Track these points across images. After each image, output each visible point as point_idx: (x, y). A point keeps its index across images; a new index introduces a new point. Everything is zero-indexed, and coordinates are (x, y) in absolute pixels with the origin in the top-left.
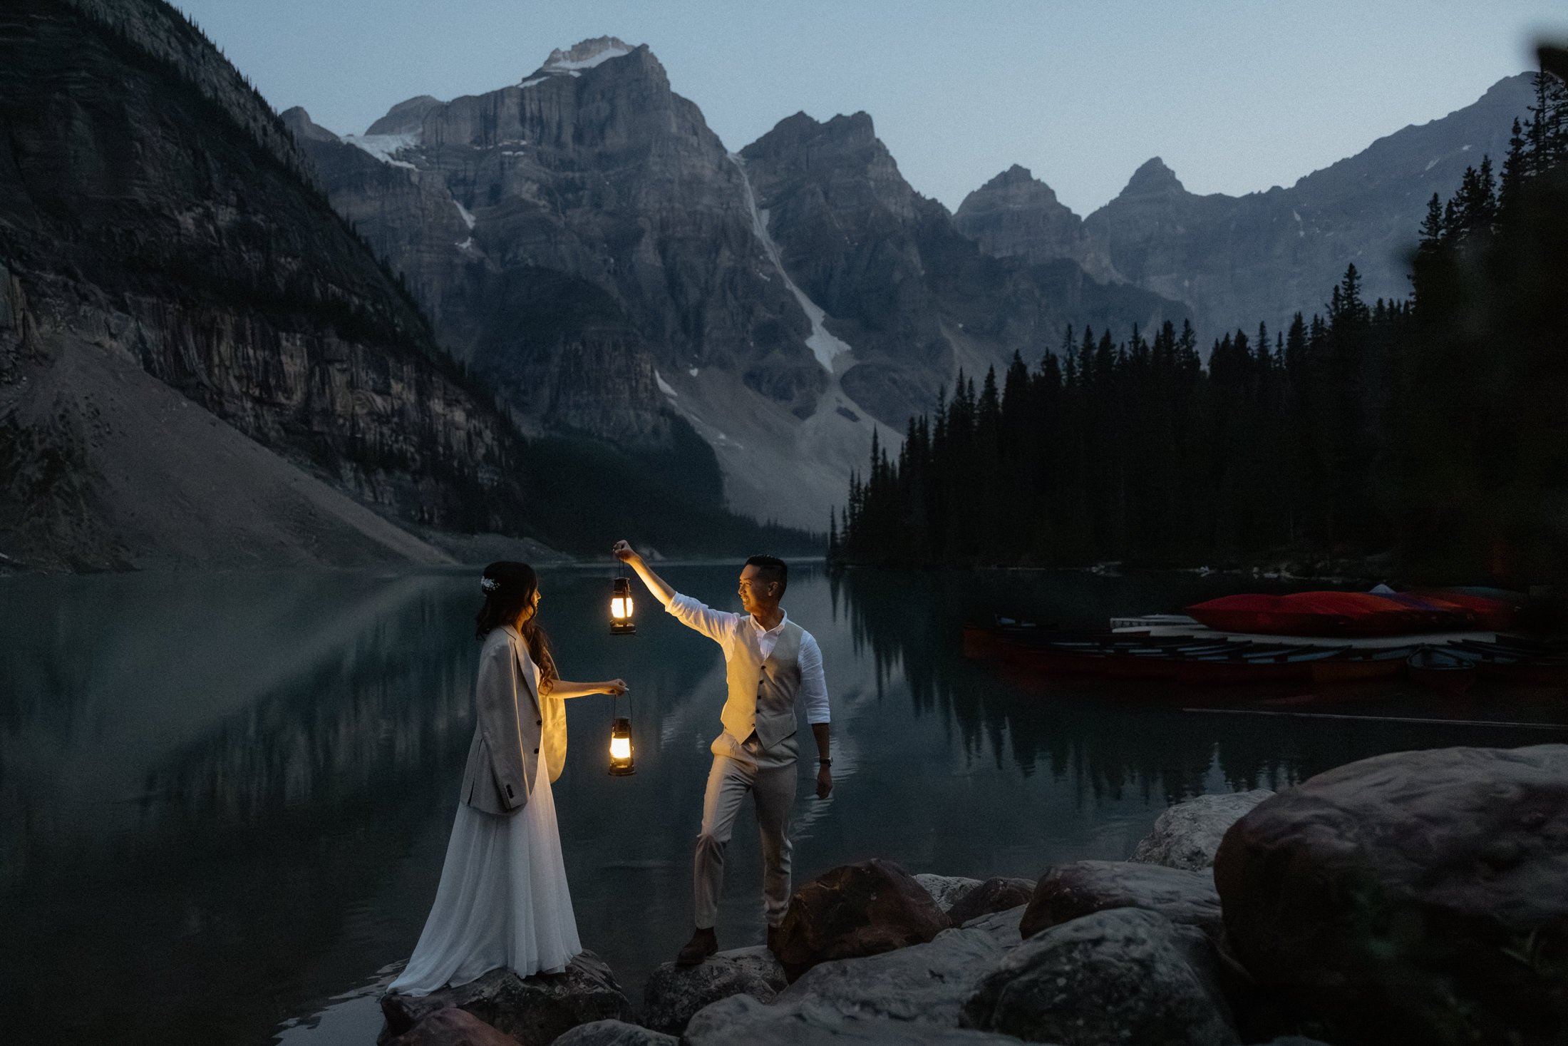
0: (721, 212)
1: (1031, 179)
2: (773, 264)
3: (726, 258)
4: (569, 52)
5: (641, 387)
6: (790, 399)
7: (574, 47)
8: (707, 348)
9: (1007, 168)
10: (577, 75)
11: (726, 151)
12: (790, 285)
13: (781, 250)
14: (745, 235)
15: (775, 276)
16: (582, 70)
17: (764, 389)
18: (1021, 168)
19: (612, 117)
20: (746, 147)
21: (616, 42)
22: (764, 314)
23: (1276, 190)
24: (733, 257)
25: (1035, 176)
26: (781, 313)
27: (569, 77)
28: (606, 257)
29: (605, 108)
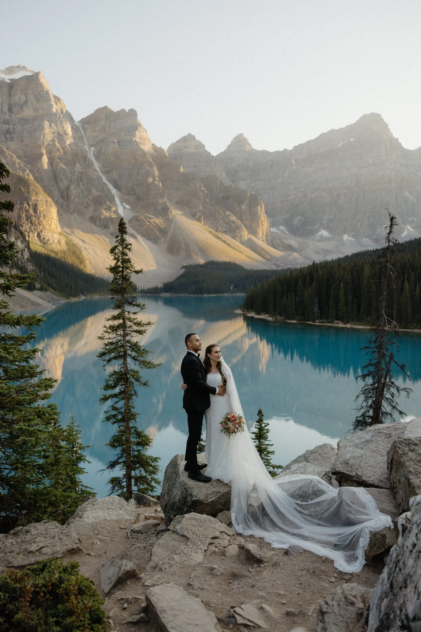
0: (75, 148)
1: (196, 140)
2: (97, 171)
3: (78, 167)
4: (4, 71)
5: (53, 223)
6: (108, 228)
7: (6, 68)
8: (72, 206)
9: (186, 135)
10: (9, 81)
11: (74, 121)
12: (104, 180)
13: (100, 165)
14: (85, 158)
15: (98, 176)
16: (11, 80)
17: (98, 224)
18: (191, 135)
19: (26, 102)
20: (82, 119)
21: (24, 68)
22: (95, 193)
23: (285, 150)
24: (81, 167)
25: (197, 138)
26: (102, 192)
27: (6, 82)
28: (26, 164)
29: (23, 98)
